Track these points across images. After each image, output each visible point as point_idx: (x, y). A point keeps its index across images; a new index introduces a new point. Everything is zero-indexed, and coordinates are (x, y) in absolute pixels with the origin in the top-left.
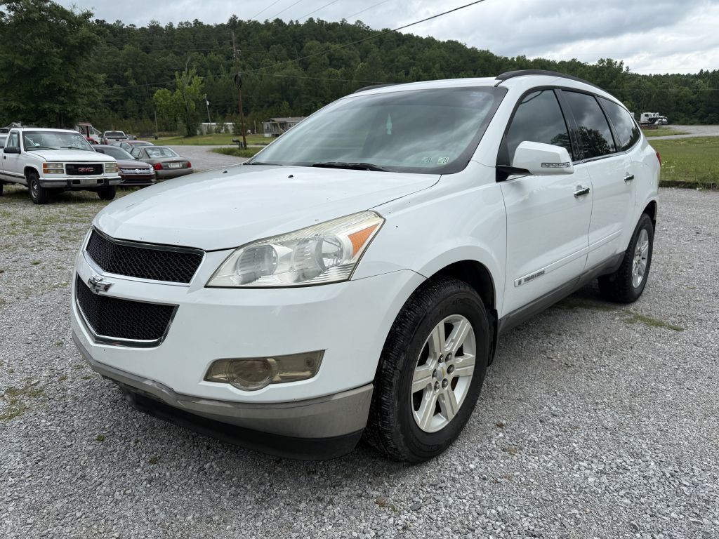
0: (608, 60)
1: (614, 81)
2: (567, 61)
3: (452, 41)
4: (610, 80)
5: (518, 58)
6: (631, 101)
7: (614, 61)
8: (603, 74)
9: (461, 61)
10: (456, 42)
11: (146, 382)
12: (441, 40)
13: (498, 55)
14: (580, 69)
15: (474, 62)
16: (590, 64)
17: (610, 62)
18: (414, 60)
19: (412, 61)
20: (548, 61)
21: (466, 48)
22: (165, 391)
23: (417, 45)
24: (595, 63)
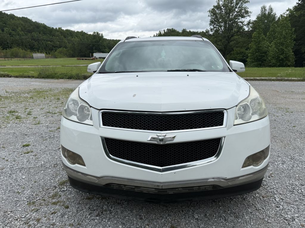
0: (97, 32)
1: (101, 41)
2: (79, 31)
3: (24, 17)
4: (99, 40)
5: (59, 28)
6: (108, 49)
7: (99, 33)
8: (96, 38)
9: (32, 27)
10: (26, 18)
11: (209, 180)
12: (18, 16)
13: (49, 26)
14: (86, 35)
15: (39, 28)
16: (89, 33)
17: (97, 33)
18: (6, 24)
19: (5, 25)
20: (72, 31)
21: (32, 22)
22: (222, 180)
23: (5, 17)
24: (92, 33)
